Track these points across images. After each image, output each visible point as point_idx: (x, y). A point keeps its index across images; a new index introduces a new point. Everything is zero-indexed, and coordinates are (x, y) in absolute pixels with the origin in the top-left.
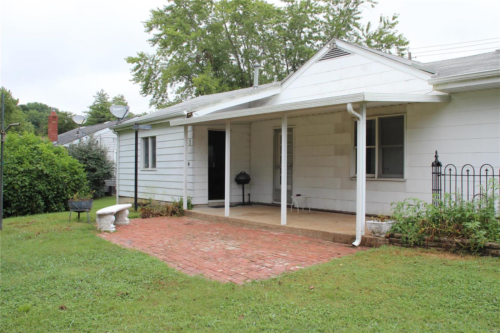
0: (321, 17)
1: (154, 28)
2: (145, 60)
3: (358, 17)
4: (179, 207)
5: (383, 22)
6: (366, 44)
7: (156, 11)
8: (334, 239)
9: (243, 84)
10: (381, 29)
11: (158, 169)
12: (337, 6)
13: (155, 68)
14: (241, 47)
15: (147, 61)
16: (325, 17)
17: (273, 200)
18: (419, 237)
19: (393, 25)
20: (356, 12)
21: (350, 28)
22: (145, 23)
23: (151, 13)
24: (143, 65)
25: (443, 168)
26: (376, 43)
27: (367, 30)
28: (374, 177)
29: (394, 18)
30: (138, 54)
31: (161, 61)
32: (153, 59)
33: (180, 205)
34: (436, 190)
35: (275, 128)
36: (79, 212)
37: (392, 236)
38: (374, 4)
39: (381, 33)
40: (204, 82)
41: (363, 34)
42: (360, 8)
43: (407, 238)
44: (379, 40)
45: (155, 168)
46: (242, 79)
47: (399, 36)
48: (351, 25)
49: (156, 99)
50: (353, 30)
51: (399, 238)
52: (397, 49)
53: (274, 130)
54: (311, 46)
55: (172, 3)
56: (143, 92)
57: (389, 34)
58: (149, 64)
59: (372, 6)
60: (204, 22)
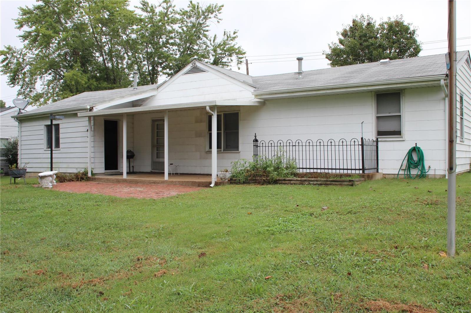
0: (176, 27)
1: (25, 25)
2: (12, 54)
3: (207, 29)
4: (85, 175)
5: (226, 35)
6: (213, 52)
7: (24, 8)
8: (199, 184)
9: (108, 79)
10: (224, 41)
11: (61, 149)
12: (190, 20)
13: (23, 61)
14: (106, 47)
15: (15, 54)
16: (180, 28)
17: (152, 169)
18: (245, 179)
19: (234, 38)
20: (205, 25)
21: (200, 37)
22: (16, 20)
23: (19, 11)
24: (11, 58)
25: (259, 142)
26: (221, 52)
27: (214, 41)
28: (221, 151)
29: (234, 33)
30: (6, 47)
31: (28, 55)
32: (21, 53)
33: (85, 173)
34: (256, 155)
35: (153, 119)
36: (15, 178)
37: (231, 179)
38: (219, 21)
39: (225, 44)
40: (75, 77)
41: (211, 44)
42: (208, 22)
43: (239, 180)
44: (223, 49)
45: (59, 148)
46: (107, 75)
47: (239, 47)
48: (201, 36)
49: (24, 90)
50: (202, 40)
51: (235, 180)
52: (237, 58)
53: (152, 120)
54: (168, 50)
55: (41, 3)
56: (11, 83)
57: (231, 45)
58: (17, 57)
59: (218, 21)
60: (70, 21)
